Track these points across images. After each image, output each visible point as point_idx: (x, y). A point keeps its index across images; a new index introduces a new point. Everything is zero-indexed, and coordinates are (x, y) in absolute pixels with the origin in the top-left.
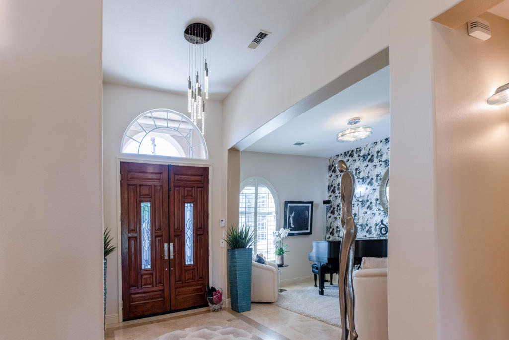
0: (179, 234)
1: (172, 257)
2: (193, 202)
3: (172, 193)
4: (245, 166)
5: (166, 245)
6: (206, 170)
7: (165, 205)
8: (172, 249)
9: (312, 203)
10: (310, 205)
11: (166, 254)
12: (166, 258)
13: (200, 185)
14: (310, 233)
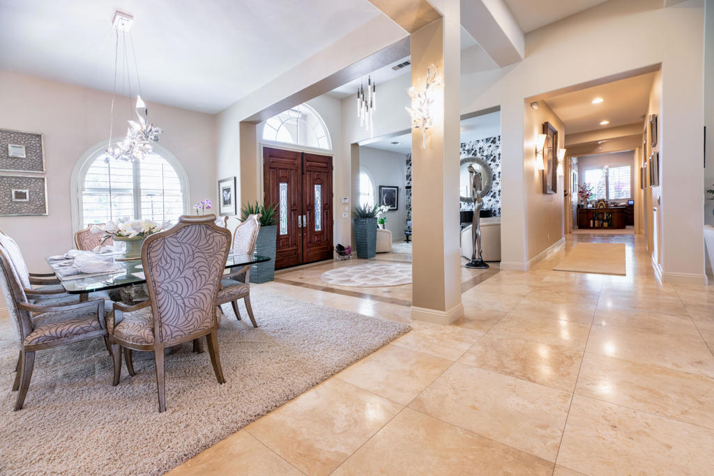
0: (310, 208)
1: (305, 226)
2: (321, 184)
3: (304, 176)
4: (362, 157)
5: (300, 217)
6: (330, 159)
7: (300, 186)
8: (304, 220)
9: (397, 187)
10: (396, 189)
11: (300, 223)
12: (300, 226)
13: (326, 171)
14: (397, 209)
